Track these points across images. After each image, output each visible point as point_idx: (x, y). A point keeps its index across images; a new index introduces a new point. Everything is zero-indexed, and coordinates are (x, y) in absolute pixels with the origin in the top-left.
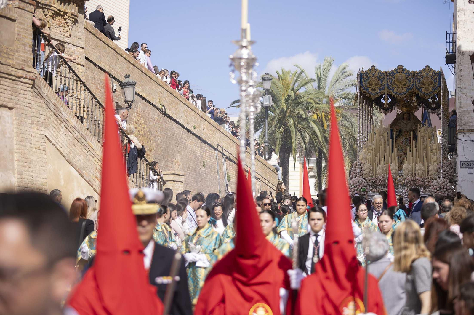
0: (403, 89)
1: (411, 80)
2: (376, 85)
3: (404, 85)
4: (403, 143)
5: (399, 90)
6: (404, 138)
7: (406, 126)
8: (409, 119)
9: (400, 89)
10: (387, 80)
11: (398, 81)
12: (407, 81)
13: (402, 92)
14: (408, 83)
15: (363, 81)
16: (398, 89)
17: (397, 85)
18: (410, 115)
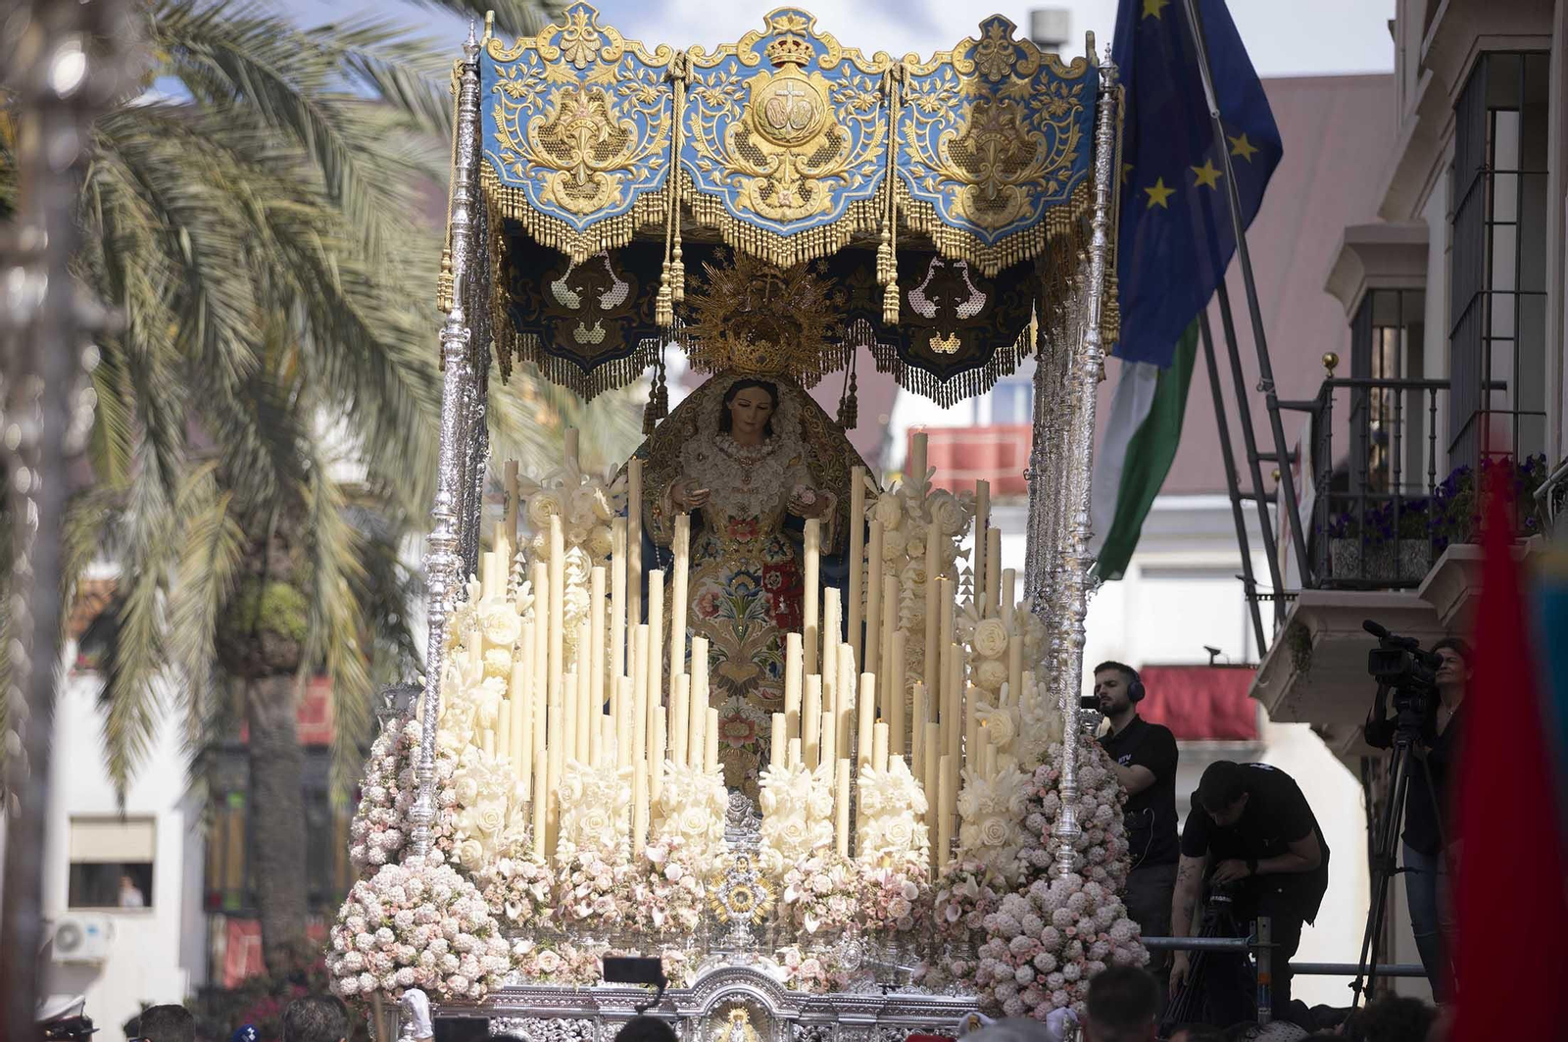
0: (806, 194)
1: (871, 123)
2: (602, 151)
3: (814, 163)
4: (716, 609)
5: (773, 199)
6: (724, 574)
7: (747, 479)
8: (767, 431)
9: (788, 192)
10: (687, 117)
11: (766, 127)
12: (844, 131)
13: (803, 213)
14: (847, 145)
15: (500, 116)
16: (765, 193)
17: (761, 161)
18: (775, 404)
